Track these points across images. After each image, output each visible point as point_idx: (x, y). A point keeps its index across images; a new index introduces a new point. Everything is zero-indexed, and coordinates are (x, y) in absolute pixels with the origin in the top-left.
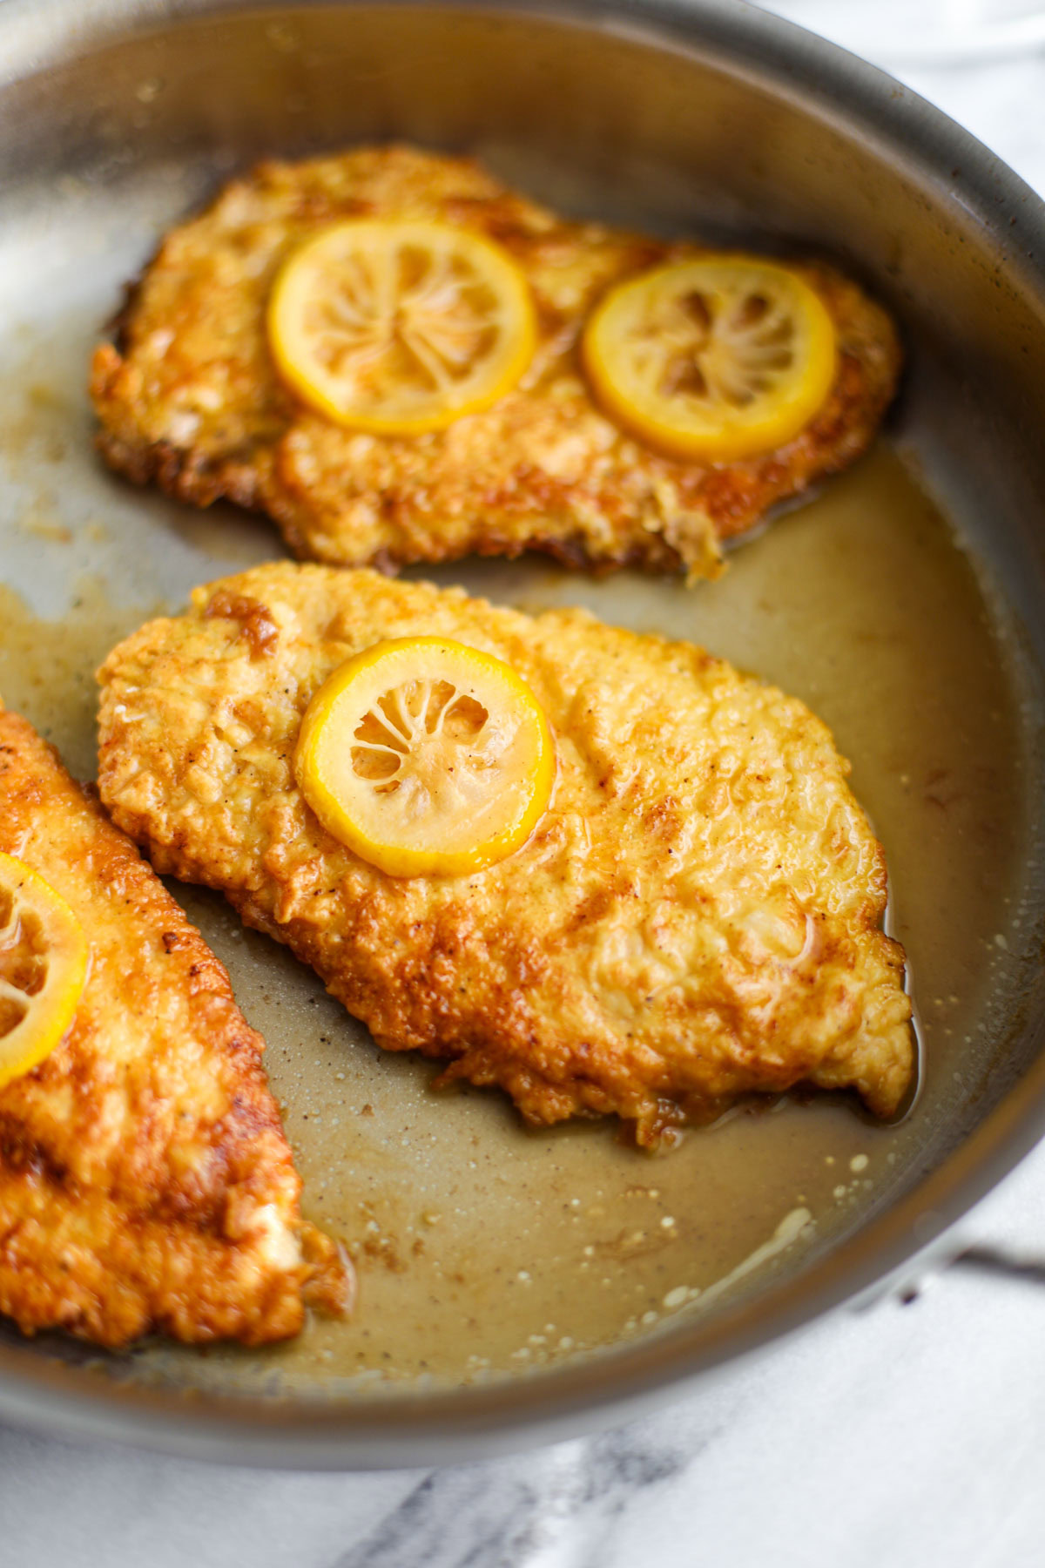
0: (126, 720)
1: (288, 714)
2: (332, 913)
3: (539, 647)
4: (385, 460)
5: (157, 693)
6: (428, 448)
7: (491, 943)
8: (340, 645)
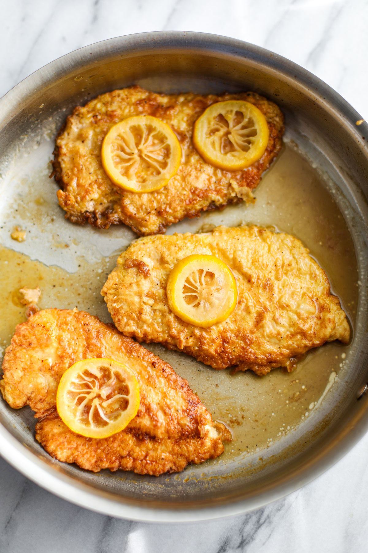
0: (117, 307)
1: (161, 291)
2: (193, 342)
3: (217, 245)
4: (153, 199)
5: (123, 297)
6: (164, 192)
7: (237, 336)
8: (166, 265)
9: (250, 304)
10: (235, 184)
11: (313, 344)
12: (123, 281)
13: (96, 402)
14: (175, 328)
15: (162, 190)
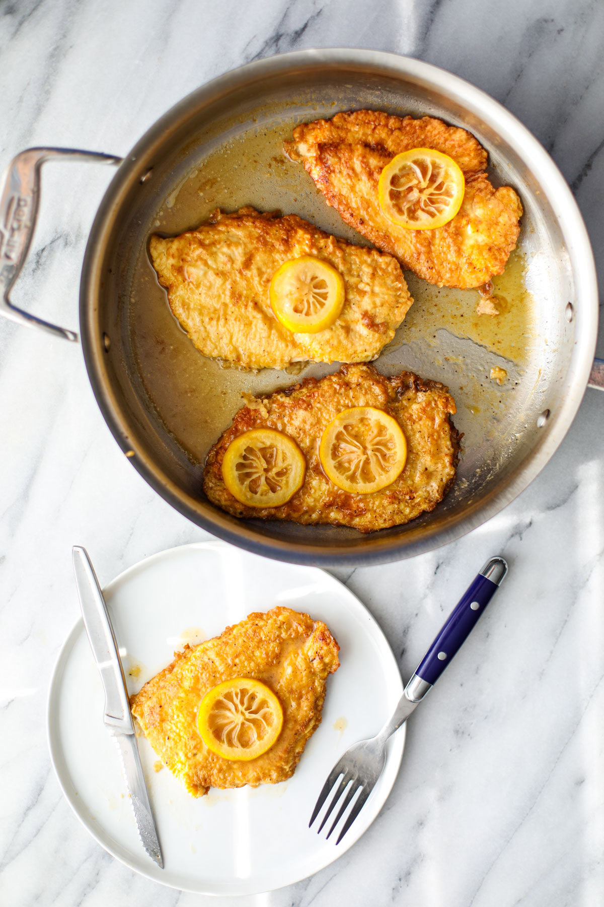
0: (397, 283)
1: (351, 297)
2: (319, 243)
3: (287, 346)
4: (353, 400)
5: (391, 293)
6: (341, 407)
7: (273, 246)
8: (343, 324)
9: (257, 279)
10: (264, 412)
11: (192, 234)
12: (390, 310)
13: (424, 184)
14: (338, 259)
15: (343, 409)
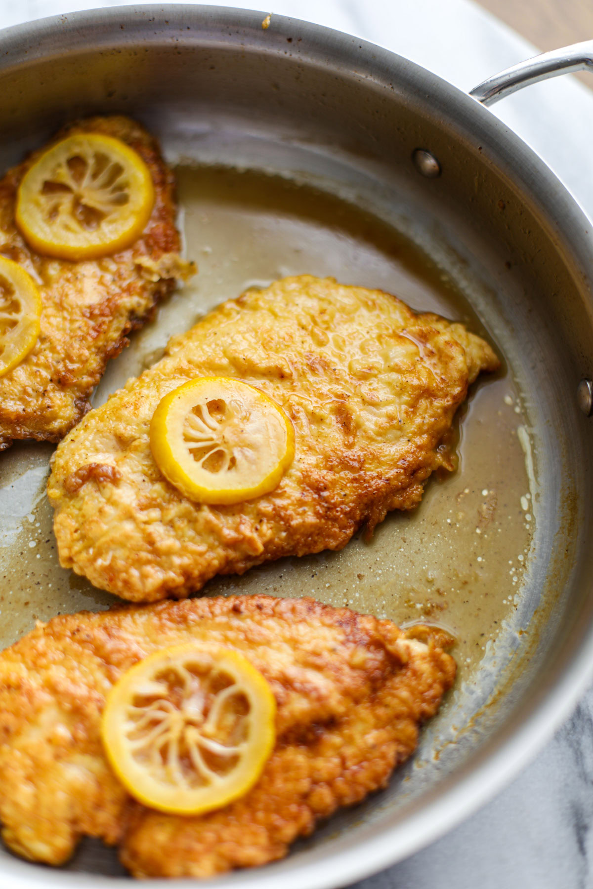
0: (107, 563)
1: (158, 487)
2: (271, 528)
4: (35, 368)
5: (103, 540)
6: (43, 347)
7: (331, 469)
8: (136, 443)
9: (312, 406)
10: (146, 261)
11: (454, 397)
12: (83, 516)
14: (227, 527)
15: (38, 345)
